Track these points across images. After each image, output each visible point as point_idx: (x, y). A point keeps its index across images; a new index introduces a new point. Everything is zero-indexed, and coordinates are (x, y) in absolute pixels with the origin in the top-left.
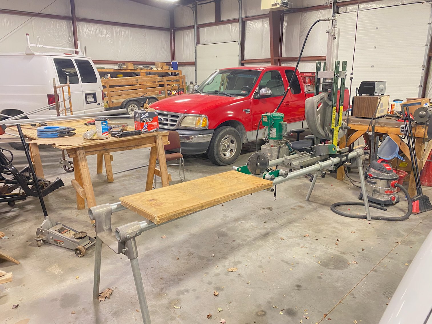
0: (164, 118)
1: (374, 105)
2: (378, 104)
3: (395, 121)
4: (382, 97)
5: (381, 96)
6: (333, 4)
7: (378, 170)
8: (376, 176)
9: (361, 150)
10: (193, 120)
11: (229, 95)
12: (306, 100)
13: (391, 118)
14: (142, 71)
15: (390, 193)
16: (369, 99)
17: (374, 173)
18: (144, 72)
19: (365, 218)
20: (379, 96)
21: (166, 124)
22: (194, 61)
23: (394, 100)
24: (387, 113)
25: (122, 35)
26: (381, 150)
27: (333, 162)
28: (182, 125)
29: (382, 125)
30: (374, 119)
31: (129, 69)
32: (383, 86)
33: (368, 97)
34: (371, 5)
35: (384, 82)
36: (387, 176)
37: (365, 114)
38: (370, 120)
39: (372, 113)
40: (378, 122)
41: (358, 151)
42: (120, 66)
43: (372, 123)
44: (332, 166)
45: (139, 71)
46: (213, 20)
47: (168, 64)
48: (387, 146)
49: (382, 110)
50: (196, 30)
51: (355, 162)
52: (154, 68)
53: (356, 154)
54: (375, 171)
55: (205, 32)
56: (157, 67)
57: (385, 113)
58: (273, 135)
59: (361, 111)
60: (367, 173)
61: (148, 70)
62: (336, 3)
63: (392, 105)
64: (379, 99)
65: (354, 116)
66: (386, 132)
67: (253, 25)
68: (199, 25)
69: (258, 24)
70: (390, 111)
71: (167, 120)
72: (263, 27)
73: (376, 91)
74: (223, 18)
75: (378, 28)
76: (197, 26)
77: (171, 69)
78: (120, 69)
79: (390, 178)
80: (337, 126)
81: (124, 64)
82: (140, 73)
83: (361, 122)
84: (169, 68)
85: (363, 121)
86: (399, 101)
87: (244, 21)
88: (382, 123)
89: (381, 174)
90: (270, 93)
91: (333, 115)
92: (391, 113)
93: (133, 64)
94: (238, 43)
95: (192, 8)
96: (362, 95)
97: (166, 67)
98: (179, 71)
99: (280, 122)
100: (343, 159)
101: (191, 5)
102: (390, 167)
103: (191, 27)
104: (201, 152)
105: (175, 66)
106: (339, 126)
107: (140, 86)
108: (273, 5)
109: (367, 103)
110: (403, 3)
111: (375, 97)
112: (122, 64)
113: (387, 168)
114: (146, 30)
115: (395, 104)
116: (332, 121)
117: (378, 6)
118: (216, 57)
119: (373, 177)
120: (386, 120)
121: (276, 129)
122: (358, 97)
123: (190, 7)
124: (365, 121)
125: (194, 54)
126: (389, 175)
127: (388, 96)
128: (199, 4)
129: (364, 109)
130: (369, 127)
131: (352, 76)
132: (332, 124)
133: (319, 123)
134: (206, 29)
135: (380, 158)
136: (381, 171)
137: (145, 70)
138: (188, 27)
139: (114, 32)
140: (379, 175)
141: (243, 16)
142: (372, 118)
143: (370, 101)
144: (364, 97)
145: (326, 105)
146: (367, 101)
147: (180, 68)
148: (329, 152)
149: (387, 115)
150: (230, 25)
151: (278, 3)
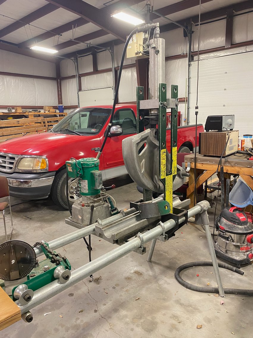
0: (2, 161)
1: (222, 142)
2: (227, 141)
3: (246, 159)
4: (231, 132)
5: (229, 132)
6: (188, 54)
7: (231, 221)
8: (229, 228)
9: (206, 203)
10: (31, 161)
11: (78, 133)
12: (123, 140)
13: (242, 155)
14: (30, 114)
15: (247, 250)
16: (216, 135)
17: (226, 224)
18: (32, 115)
19: (216, 291)
20: (227, 132)
21: (4, 167)
22: (78, 105)
23: (244, 135)
24: (237, 150)
25: (13, 83)
26: (233, 196)
27: (163, 228)
28: (19, 168)
29: (233, 164)
30: (223, 157)
31: (18, 112)
32: (231, 121)
33: (215, 133)
34: (220, 54)
35: (232, 116)
36: (240, 229)
37: (213, 152)
38: (219, 159)
39: (221, 151)
40: (228, 161)
41: (202, 205)
42: (9, 110)
43: (221, 162)
44: (162, 235)
45: (28, 114)
46: (91, 70)
47: (55, 108)
48: (239, 191)
49: (232, 147)
50: (78, 78)
51: (200, 218)
52: (42, 111)
53: (199, 210)
54: (227, 221)
55: (85, 80)
56: (45, 110)
57: (235, 150)
58: (85, 189)
59: (209, 149)
60: (218, 224)
61: (36, 113)
62: (191, 53)
63: (242, 140)
64: (228, 134)
65: (202, 154)
66: (237, 172)
67: (124, 73)
68: (80, 74)
69: (128, 72)
70: (240, 147)
71: (5, 162)
72: (132, 75)
73: (223, 125)
74: (100, 68)
75: (227, 73)
76: (78, 75)
77: (58, 111)
78: (9, 112)
79: (245, 232)
80: (169, 175)
81: (13, 108)
82: (28, 115)
83: (210, 161)
84: (56, 111)
85: (213, 159)
86: (249, 137)
87: (116, 70)
88: (232, 162)
89: (235, 226)
90: (120, 131)
91: (161, 161)
92: (242, 149)
93: (22, 108)
94: (113, 89)
95: (73, 60)
96: (210, 130)
97: (52, 110)
98: (65, 113)
99: (93, 171)
100: (179, 220)
101: (73, 58)
102: (244, 217)
103: (73, 77)
104: (42, 197)
105: (62, 109)
106: (173, 175)
107: (26, 127)
108: (137, 54)
109: (214, 140)
110: (246, 51)
111: (223, 133)
112: (11, 108)
113: (241, 218)
114: (35, 79)
115: (245, 140)
116: (161, 168)
117: (226, 54)
118: (95, 101)
119: (225, 230)
120: (236, 158)
121: (86, 181)
122: (205, 133)
123: (72, 60)
124: (214, 160)
125: (77, 99)
126: (243, 228)
127: (237, 131)
128: (79, 57)
129: (213, 147)
130: (218, 166)
131: (197, 110)
132: (161, 173)
133: (142, 172)
134: (86, 77)
135: (232, 206)
136: (234, 222)
137: (33, 113)
138: (72, 76)
139: (5, 81)
140: (232, 227)
141: (116, 66)
142: (222, 157)
143: (218, 138)
144: (211, 133)
145: (152, 146)
146: (215, 138)
147: (65, 111)
148: (159, 212)
149: (238, 152)
150: (105, 74)
151: (140, 51)
